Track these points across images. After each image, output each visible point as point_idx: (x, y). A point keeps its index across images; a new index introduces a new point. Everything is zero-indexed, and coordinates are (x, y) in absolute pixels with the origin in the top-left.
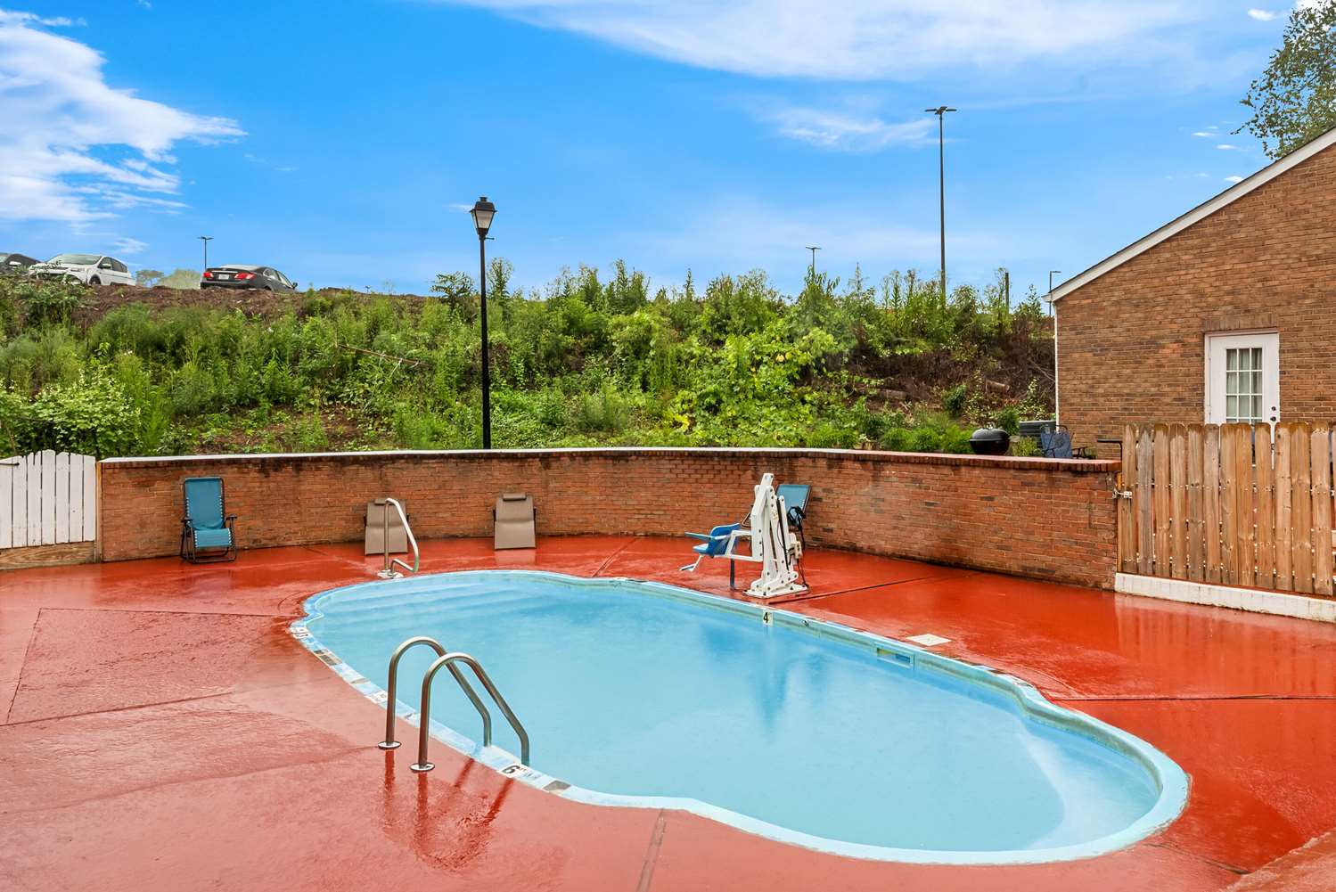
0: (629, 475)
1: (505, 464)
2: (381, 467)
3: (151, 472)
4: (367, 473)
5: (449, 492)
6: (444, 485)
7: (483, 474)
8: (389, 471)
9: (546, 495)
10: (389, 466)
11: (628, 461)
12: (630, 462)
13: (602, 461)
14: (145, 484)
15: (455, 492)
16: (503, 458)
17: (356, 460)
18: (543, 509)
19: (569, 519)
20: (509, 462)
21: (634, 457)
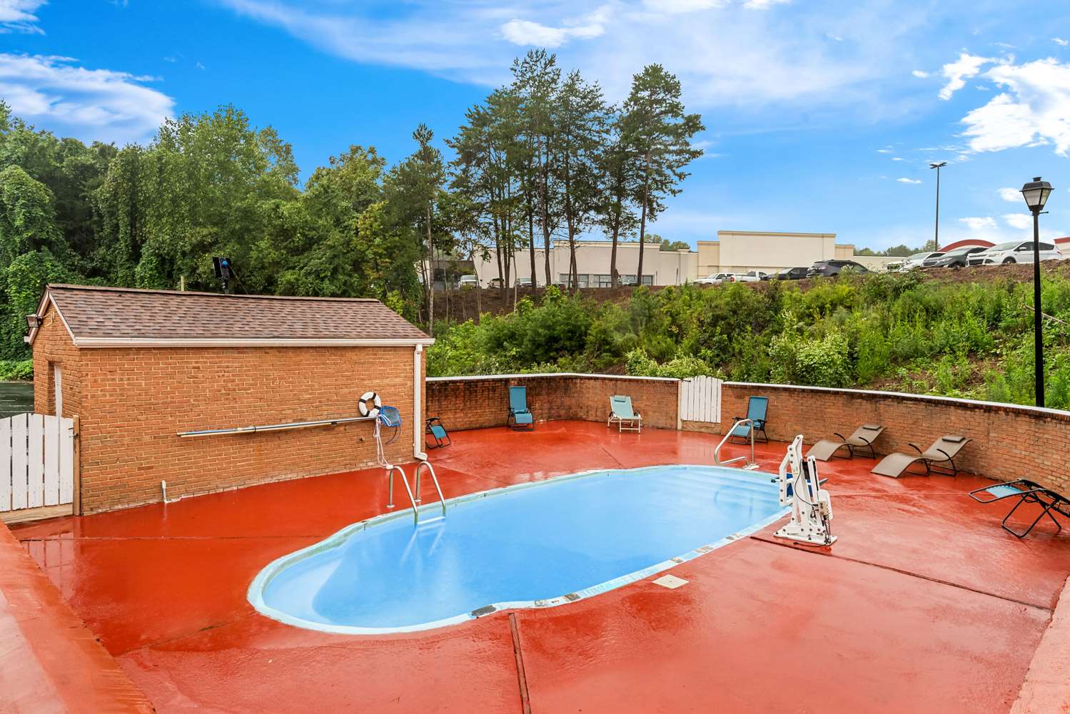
0: (1046, 436)
1: (959, 411)
2: (877, 402)
3: (743, 391)
4: (867, 405)
5: (920, 427)
6: (917, 422)
7: (944, 417)
8: (882, 405)
9: (987, 443)
10: (881, 402)
11: (1045, 422)
12: (1047, 424)
13: (1028, 419)
14: (740, 397)
15: (924, 428)
16: (958, 406)
17: (860, 396)
18: (986, 454)
19: (1003, 467)
20: (962, 410)
21: (1049, 419)
